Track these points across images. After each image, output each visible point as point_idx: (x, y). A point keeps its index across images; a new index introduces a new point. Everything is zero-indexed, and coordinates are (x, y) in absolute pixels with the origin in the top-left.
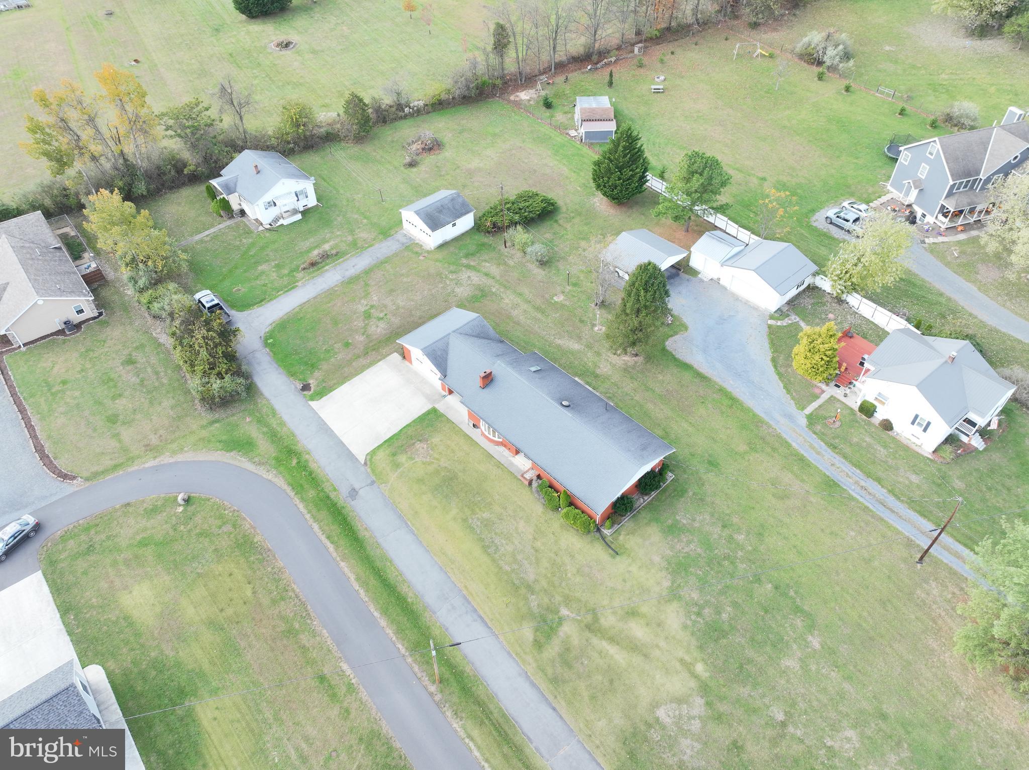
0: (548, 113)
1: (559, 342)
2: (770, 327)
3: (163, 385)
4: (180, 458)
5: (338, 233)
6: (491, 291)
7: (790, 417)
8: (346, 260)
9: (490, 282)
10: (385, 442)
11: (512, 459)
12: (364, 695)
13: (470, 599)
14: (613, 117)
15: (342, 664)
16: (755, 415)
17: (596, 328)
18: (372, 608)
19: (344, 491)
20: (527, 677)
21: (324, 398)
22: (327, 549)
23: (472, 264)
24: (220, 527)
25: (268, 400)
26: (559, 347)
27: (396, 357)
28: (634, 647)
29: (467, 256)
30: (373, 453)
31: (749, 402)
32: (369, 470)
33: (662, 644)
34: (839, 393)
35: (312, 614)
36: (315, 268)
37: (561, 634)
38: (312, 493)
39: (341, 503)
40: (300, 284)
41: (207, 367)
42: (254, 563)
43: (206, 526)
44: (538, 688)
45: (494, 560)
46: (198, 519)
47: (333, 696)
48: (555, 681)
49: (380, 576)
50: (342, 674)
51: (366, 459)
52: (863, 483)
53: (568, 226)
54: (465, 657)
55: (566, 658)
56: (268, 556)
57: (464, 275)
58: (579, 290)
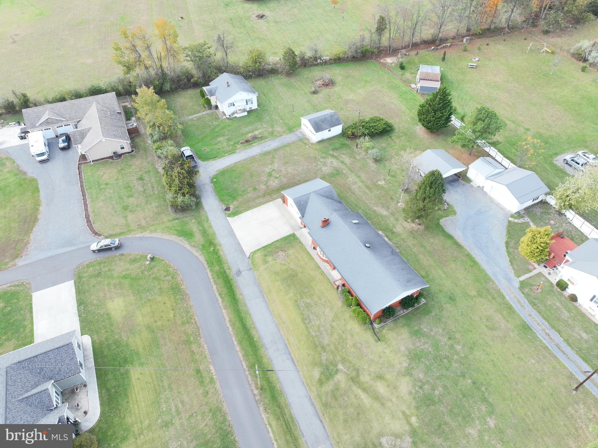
0: (400, 72)
1: (375, 208)
2: (509, 222)
3: (154, 194)
4: (154, 235)
5: (265, 126)
6: (342, 172)
7: (509, 280)
8: (266, 141)
9: (343, 167)
10: (263, 247)
11: (331, 271)
12: (218, 386)
13: (289, 346)
14: (439, 79)
15: (210, 366)
16: (486, 275)
17: (399, 204)
18: (234, 340)
19: (234, 270)
20: (310, 399)
21: (236, 217)
22: (218, 301)
23: (335, 154)
24: (165, 277)
25: (206, 212)
26: (374, 211)
27: (280, 200)
28: (377, 397)
29: (333, 150)
30: (255, 252)
31: (485, 266)
32: (250, 262)
33: (394, 399)
34: (545, 271)
35: (201, 335)
36: (248, 143)
37: (335, 379)
38: (217, 268)
39: (231, 277)
40: (237, 151)
41: (178, 188)
42: (178, 299)
43: (158, 275)
44: (315, 407)
45: (307, 328)
46: (155, 270)
47: (202, 382)
48: (326, 405)
49: (242, 322)
50: (209, 372)
51: (250, 255)
52: (548, 331)
53: (397, 141)
54: (278, 379)
55: (335, 393)
56: (186, 298)
57: (329, 160)
58: (395, 180)
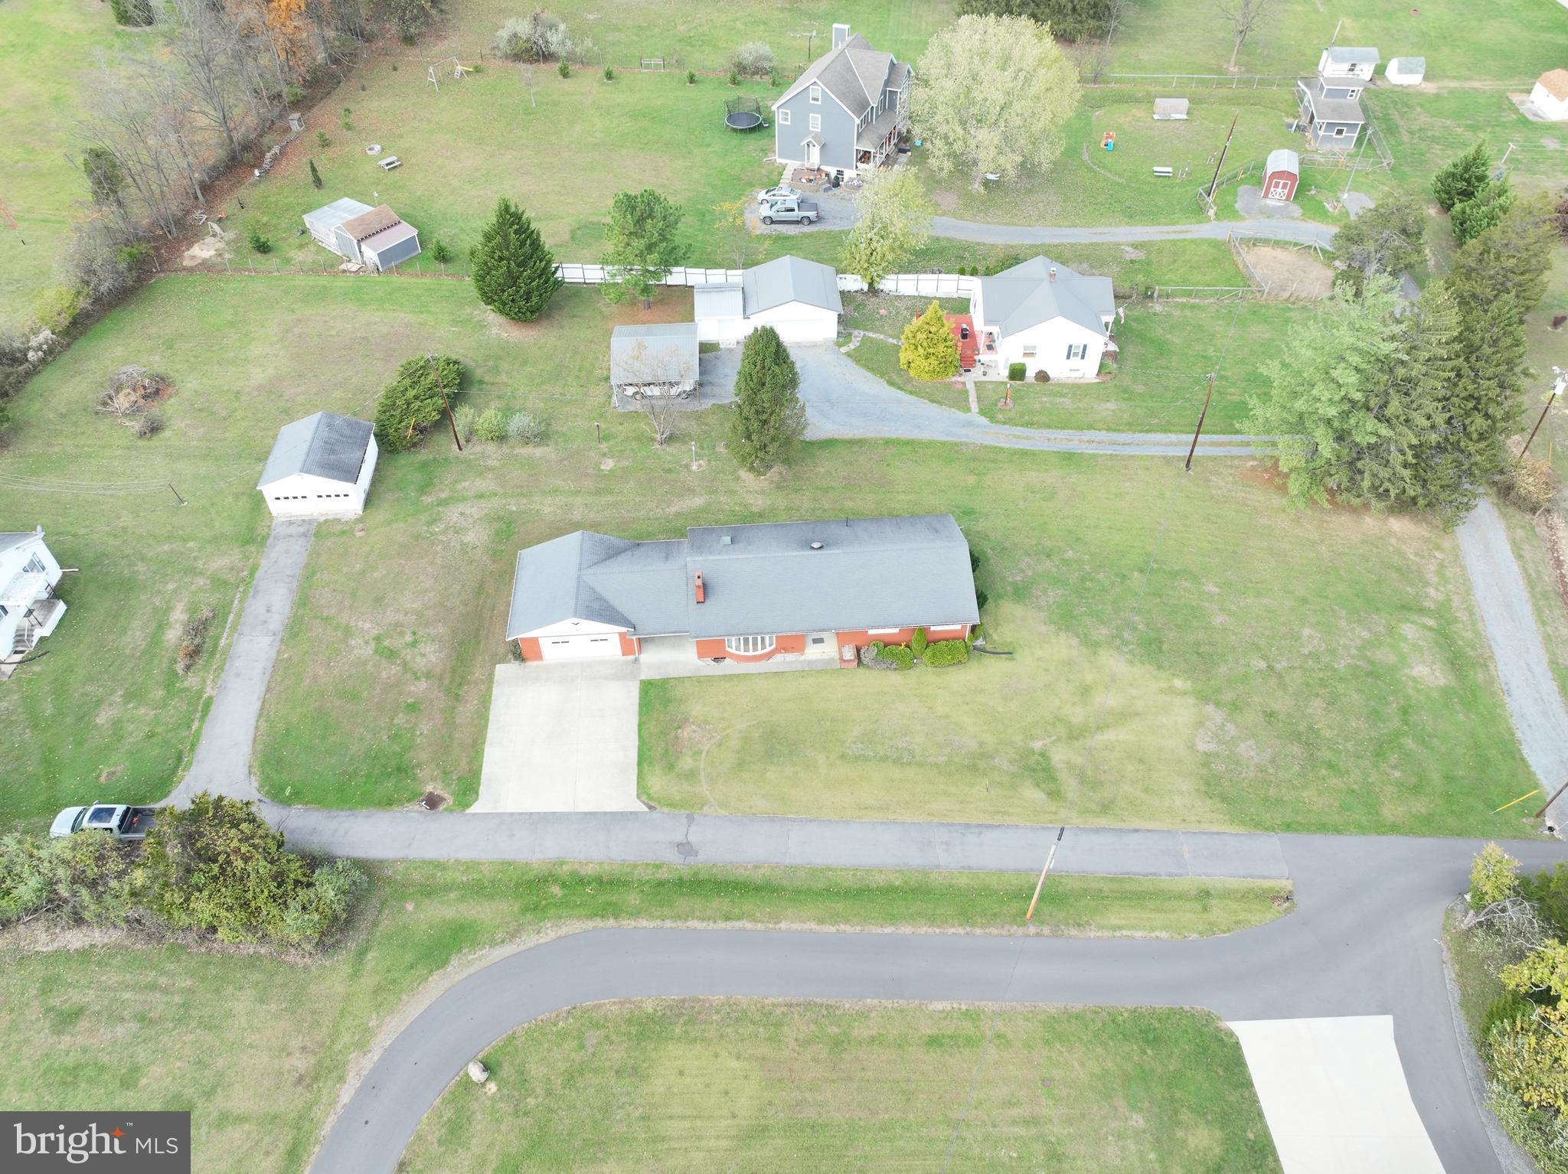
0: (272, 261)
1: (672, 510)
2: (848, 355)
4: (381, 1042)
5: (171, 586)
6: (511, 513)
7: (970, 424)
8: (239, 615)
9: (496, 502)
10: (639, 764)
11: (803, 658)
12: (990, 1006)
13: (950, 821)
14: (397, 218)
15: (931, 1007)
16: (943, 444)
17: (694, 468)
18: (876, 930)
19: (673, 857)
20: (1084, 830)
21: (481, 789)
22: (744, 930)
23: (443, 496)
24: (582, 1047)
25: (403, 860)
27: (504, 671)
28: (1122, 716)
29: (423, 489)
30: (643, 790)
31: (925, 436)
32: (666, 810)
33: (1134, 692)
34: (976, 373)
35: (831, 1002)
36: (205, 656)
38: (634, 899)
39: (686, 873)
40: (209, 691)
41: (273, 885)
42: (686, 1032)
43: (561, 1066)
44: (1104, 829)
45: (920, 765)
46: (536, 1070)
47: (969, 1042)
48: (1106, 808)
49: (838, 894)
50: (946, 1015)
51: (643, 802)
52: (1086, 438)
53: (504, 378)
55: (1089, 782)
56: (693, 1007)
58: (619, 440)
